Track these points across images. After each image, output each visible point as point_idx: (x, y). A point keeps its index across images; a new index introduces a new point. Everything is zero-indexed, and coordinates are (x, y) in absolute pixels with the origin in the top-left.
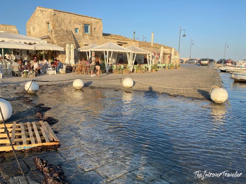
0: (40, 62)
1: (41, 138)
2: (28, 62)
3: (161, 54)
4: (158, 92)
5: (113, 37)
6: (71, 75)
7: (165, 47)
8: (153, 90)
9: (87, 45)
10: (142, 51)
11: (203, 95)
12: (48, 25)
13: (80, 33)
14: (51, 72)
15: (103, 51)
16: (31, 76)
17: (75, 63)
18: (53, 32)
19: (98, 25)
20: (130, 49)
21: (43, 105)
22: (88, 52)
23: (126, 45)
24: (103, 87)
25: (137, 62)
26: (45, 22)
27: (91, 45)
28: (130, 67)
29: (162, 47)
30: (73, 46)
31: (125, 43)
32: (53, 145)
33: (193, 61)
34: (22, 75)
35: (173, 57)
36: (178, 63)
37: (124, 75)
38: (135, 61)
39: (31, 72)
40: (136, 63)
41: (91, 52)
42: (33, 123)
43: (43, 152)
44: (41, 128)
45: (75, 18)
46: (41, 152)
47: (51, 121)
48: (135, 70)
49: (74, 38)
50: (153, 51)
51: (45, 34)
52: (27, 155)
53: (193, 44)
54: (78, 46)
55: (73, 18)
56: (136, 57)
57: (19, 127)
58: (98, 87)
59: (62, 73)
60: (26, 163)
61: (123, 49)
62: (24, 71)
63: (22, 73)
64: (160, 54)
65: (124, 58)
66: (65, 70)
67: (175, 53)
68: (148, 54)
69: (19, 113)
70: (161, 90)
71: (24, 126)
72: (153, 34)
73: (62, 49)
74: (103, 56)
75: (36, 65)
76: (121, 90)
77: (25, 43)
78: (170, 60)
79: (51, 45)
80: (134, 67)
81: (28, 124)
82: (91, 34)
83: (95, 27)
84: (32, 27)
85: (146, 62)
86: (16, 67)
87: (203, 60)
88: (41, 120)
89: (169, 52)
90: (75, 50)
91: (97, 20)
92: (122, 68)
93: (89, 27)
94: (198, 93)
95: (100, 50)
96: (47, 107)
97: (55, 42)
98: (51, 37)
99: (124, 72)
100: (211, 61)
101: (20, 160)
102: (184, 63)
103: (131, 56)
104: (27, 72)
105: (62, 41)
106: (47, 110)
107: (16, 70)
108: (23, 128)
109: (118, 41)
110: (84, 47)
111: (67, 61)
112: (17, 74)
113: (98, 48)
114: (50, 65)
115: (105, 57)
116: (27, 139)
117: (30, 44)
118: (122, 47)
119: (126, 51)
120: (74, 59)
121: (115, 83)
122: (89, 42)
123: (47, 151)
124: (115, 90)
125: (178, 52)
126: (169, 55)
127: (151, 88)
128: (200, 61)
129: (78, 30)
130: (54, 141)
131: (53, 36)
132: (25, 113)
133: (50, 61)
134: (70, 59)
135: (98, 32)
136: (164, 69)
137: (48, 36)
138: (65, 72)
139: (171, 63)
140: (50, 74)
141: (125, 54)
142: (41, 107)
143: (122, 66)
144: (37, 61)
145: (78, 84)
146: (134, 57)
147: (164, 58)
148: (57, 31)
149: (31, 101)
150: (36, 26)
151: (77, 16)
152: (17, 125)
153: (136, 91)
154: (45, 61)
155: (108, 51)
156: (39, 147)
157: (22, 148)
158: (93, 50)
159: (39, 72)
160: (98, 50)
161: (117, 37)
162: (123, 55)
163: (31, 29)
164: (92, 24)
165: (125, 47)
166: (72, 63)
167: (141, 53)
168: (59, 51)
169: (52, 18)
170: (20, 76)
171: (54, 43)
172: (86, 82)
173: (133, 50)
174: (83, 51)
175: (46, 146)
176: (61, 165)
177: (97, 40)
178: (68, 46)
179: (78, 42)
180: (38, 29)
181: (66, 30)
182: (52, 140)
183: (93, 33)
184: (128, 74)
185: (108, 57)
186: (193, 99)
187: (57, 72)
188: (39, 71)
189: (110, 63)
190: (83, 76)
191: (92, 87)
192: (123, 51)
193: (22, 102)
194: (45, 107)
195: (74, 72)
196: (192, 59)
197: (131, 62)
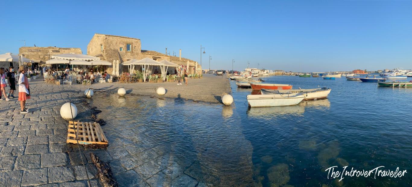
0: (95, 73)
1: (95, 137)
2: (87, 74)
3: (188, 67)
4: (185, 99)
5: (149, 53)
6: (116, 84)
7: (190, 61)
8: (181, 97)
9: (129, 60)
10: (173, 64)
11: (217, 100)
12: (101, 46)
13: (123, 51)
14: (102, 81)
15: (141, 65)
16: (89, 84)
17: (120, 74)
18: (105, 51)
19: (138, 44)
20: (162, 62)
21: (96, 108)
22: (130, 66)
23: (160, 59)
24: (141, 94)
25: (169, 72)
26: (99, 44)
27: (132, 60)
28: (163, 77)
29: (188, 61)
30: (118, 62)
31: (159, 58)
32: (103, 144)
33: (212, 72)
34: (83, 83)
35: (196, 69)
36: (201, 73)
37: (159, 83)
38: (168, 72)
39: (89, 81)
40: (168, 74)
41: (132, 65)
42: (90, 123)
43: (96, 149)
44: (95, 129)
45: (119, 39)
46: (95, 149)
47: (102, 123)
48: (167, 79)
49: (119, 55)
50: (181, 64)
51: (99, 53)
52: (86, 150)
53: (211, 59)
54: (122, 61)
55: (119, 40)
56: (168, 69)
57: (81, 125)
58: (137, 94)
59: (109, 82)
60: (85, 156)
61: (157, 63)
62: (84, 80)
63: (82, 82)
64: (186, 67)
65: (158, 69)
66: (112, 80)
67: (198, 66)
68: (177, 67)
69: (81, 113)
70: (187, 97)
71: (84, 124)
72: (180, 51)
73: (110, 64)
74: (141, 68)
75: (92, 76)
76: (156, 97)
77: (86, 60)
78: (195, 71)
79: (103, 61)
80: (166, 77)
81: (87, 123)
82: (132, 51)
83: (135, 46)
84: (91, 48)
85: (176, 73)
86: (79, 77)
87: (219, 71)
88: (95, 121)
89: (194, 65)
90: (120, 64)
91: (137, 40)
92: (157, 78)
93: (131, 45)
94: (214, 98)
95: (139, 64)
96: (99, 110)
97: (106, 58)
98: (103, 55)
99: (158, 81)
100: (224, 72)
101: (82, 152)
102: (206, 73)
103: (164, 68)
104: (86, 81)
105: (110, 58)
106: (99, 113)
107: (79, 79)
108: (84, 127)
109: (153, 56)
110: (127, 62)
111: (113, 73)
112: (80, 83)
113: (138, 62)
114: (101, 76)
115: (143, 70)
116: (86, 136)
117: (89, 61)
118: (157, 61)
119: (159, 65)
120: (119, 71)
121: (151, 91)
122: (130, 58)
123: (99, 149)
124: (151, 97)
125: (200, 65)
126: (194, 68)
127: (179, 95)
128: (217, 71)
129: (122, 49)
130: (104, 141)
131: (104, 54)
132: (85, 113)
133: (102, 73)
134: (116, 71)
135: (137, 49)
136: (190, 79)
137: (101, 54)
138: (112, 81)
139: (196, 74)
140: (101, 83)
141: (159, 66)
142: (95, 110)
143: (157, 76)
144: (93, 73)
145: (121, 91)
146: (166, 68)
147: (190, 69)
148: (107, 50)
149: (88, 104)
150: (93, 47)
151: (121, 38)
152: (80, 123)
153: (167, 98)
154: (98, 73)
155: (145, 65)
156: (94, 144)
157: (83, 143)
158: (134, 64)
159: (93, 82)
160: (137, 64)
161: (152, 53)
162: (158, 67)
163: (90, 49)
164: (132, 43)
165: (159, 61)
166: (118, 74)
167: (172, 66)
168: (108, 66)
169: (104, 41)
170: (82, 83)
171: (105, 60)
172: (127, 90)
173: (165, 64)
174: (126, 65)
175: (98, 144)
176: (109, 163)
177: (136, 56)
178: (114, 61)
179: (122, 58)
180: (94, 50)
181: (113, 50)
182: (103, 140)
183: (133, 50)
184: (162, 83)
185: (145, 69)
186: (210, 103)
187: (106, 81)
188: (94, 80)
189: (147, 74)
190: (125, 84)
191: (132, 94)
192: (157, 65)
193: (83, 104)
194: (97, 110)
195: (119, 81)
196: (211, 71)
197: (164, 73)
